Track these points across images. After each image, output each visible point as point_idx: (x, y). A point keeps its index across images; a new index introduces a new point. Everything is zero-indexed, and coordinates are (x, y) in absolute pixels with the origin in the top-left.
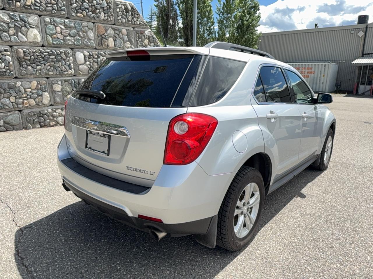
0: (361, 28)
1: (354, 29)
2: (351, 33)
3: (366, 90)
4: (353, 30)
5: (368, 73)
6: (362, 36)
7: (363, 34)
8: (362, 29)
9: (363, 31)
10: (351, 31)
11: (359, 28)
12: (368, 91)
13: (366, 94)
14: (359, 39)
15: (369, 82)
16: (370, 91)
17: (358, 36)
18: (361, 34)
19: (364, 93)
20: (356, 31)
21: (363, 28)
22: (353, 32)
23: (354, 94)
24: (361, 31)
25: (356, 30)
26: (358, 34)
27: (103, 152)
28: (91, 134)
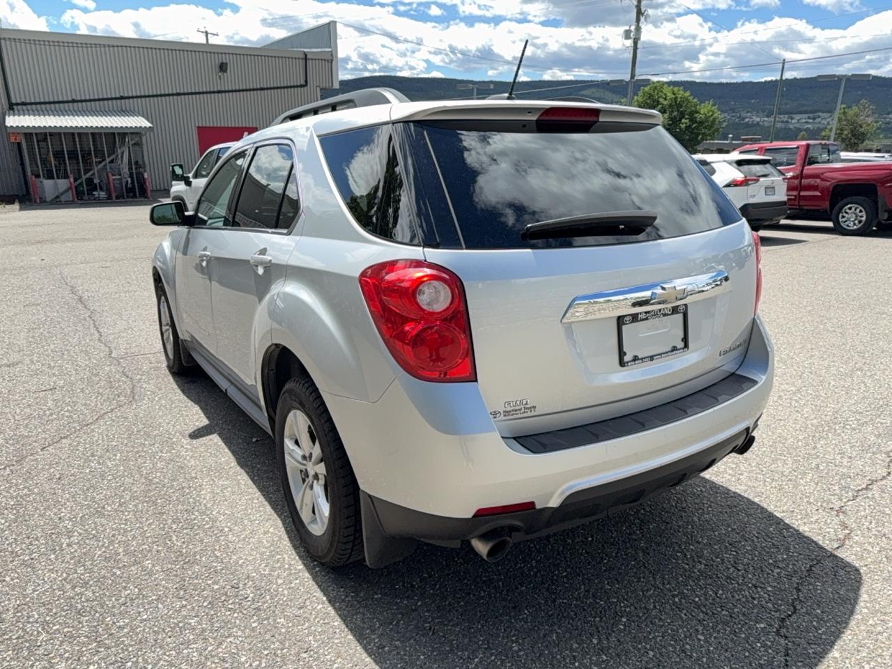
3: (60, 192)
5: (39, 151)
12: (66, 191)
13: (63, 198)
15: (47, 170)
16: (70, 191)
19: (58, 197)
23: (35, 202)
27: (674, 349)
28: (638, 321)
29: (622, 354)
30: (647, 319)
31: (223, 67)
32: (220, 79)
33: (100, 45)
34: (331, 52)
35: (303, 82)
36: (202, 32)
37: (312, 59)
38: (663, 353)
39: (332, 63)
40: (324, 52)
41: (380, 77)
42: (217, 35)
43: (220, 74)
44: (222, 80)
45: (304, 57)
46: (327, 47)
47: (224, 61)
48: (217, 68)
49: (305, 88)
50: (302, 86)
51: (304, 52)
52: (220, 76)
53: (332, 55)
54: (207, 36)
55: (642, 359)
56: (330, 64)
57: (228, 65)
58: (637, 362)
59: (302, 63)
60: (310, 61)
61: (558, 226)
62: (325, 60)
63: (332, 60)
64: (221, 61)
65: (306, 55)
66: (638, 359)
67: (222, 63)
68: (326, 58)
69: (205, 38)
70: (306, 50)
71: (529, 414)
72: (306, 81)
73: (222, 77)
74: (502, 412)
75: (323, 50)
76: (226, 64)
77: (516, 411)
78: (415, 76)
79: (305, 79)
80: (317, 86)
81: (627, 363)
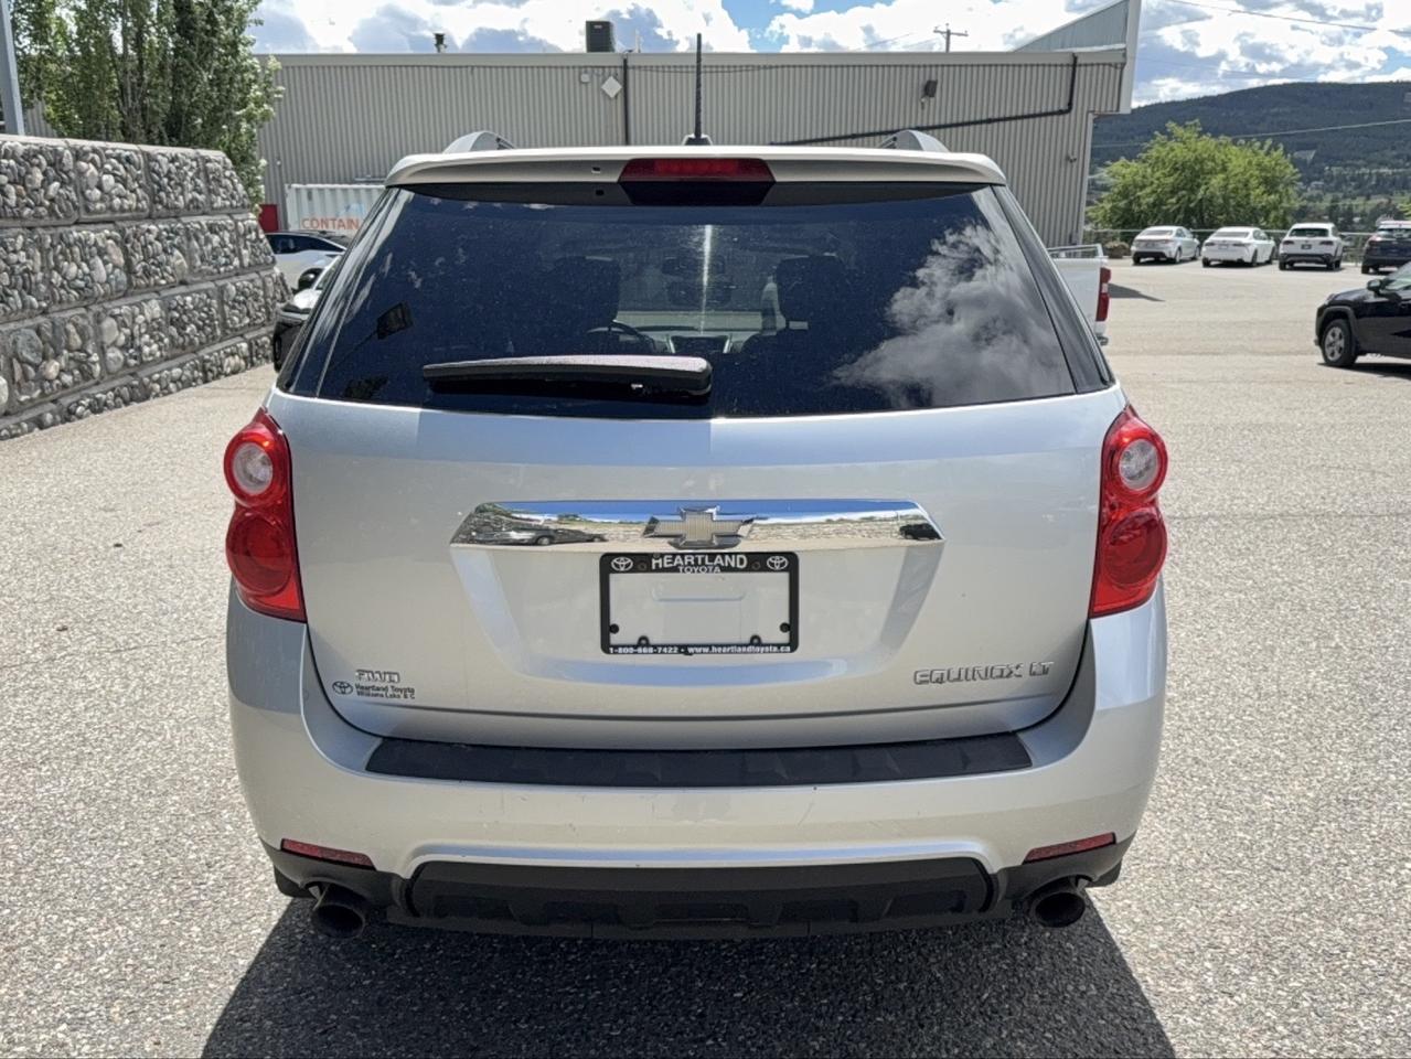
0: (610, 67)
1: (589, 69)
2: (581, 82)
4: (586, 72)
6: (616, 96)
7: (618, 87)
8: (613, 70)
9: (615, 78)
10: (580, 74)
11: (603, 67)
14: (608, 102)
17: (604, 92)
18: (613, 87)
20: (595, 77)
21: (615, 67)
22: (585, 78)
24: (611, 78)
25: (596, 70)
26: (604, 87)
27: (756, 641)
28: (649, 570)
29: (608, 628)
30: (675, 569)
31: (929, 89)
32: (923, 108)
33: (753, 66)
34: (1125, 49)
35: (1063, 106)
36: (942, 33)
37: (1086, 65)
38: (717, 646)
39: (1122, 68)
40: (1113, 50)
41: (1285, 85)
42: (966, 35)
43: (923, 100)
44: (926, 111)
45: (1071, 61)
46: (1118, 42)
47: (933, 79)
48: (921, 89)
49: (1067, 116)
50: (1061, 112)
51: (1073, 54)
52: (923, 104)
53: (1125, 55)
54: (948, 39)
55: (655, 647)
56: (1118, 71)
57: (939, 86)
58: (640, 650)
59: (1067, 72)
60: (1083, 68)
61: (515, 371)
62: (1110, 65)
63: (1123, 65)
64: (927, 79)
65: (1075, 59)
66: (648, 645)
67: (929, 82)
68: (1113, 61)
69: (944, 41)
70: (1077, 50)
71: (402, 701)
72: (1070, 104)
73: (926, 106)
74: (354, 686)
75: (1112, 47)
76: (935, 83)
77: (378, 689)
78: (1359, 81)
79: (1067, 100)
80: (1088, 112)
81: (616, 647)
